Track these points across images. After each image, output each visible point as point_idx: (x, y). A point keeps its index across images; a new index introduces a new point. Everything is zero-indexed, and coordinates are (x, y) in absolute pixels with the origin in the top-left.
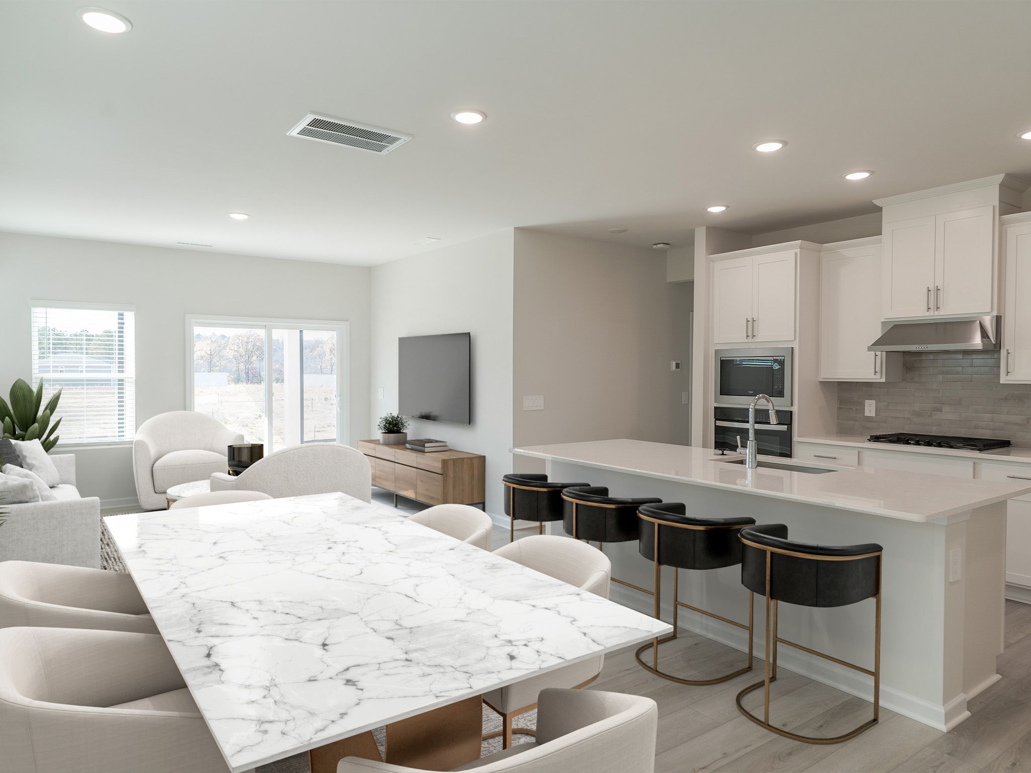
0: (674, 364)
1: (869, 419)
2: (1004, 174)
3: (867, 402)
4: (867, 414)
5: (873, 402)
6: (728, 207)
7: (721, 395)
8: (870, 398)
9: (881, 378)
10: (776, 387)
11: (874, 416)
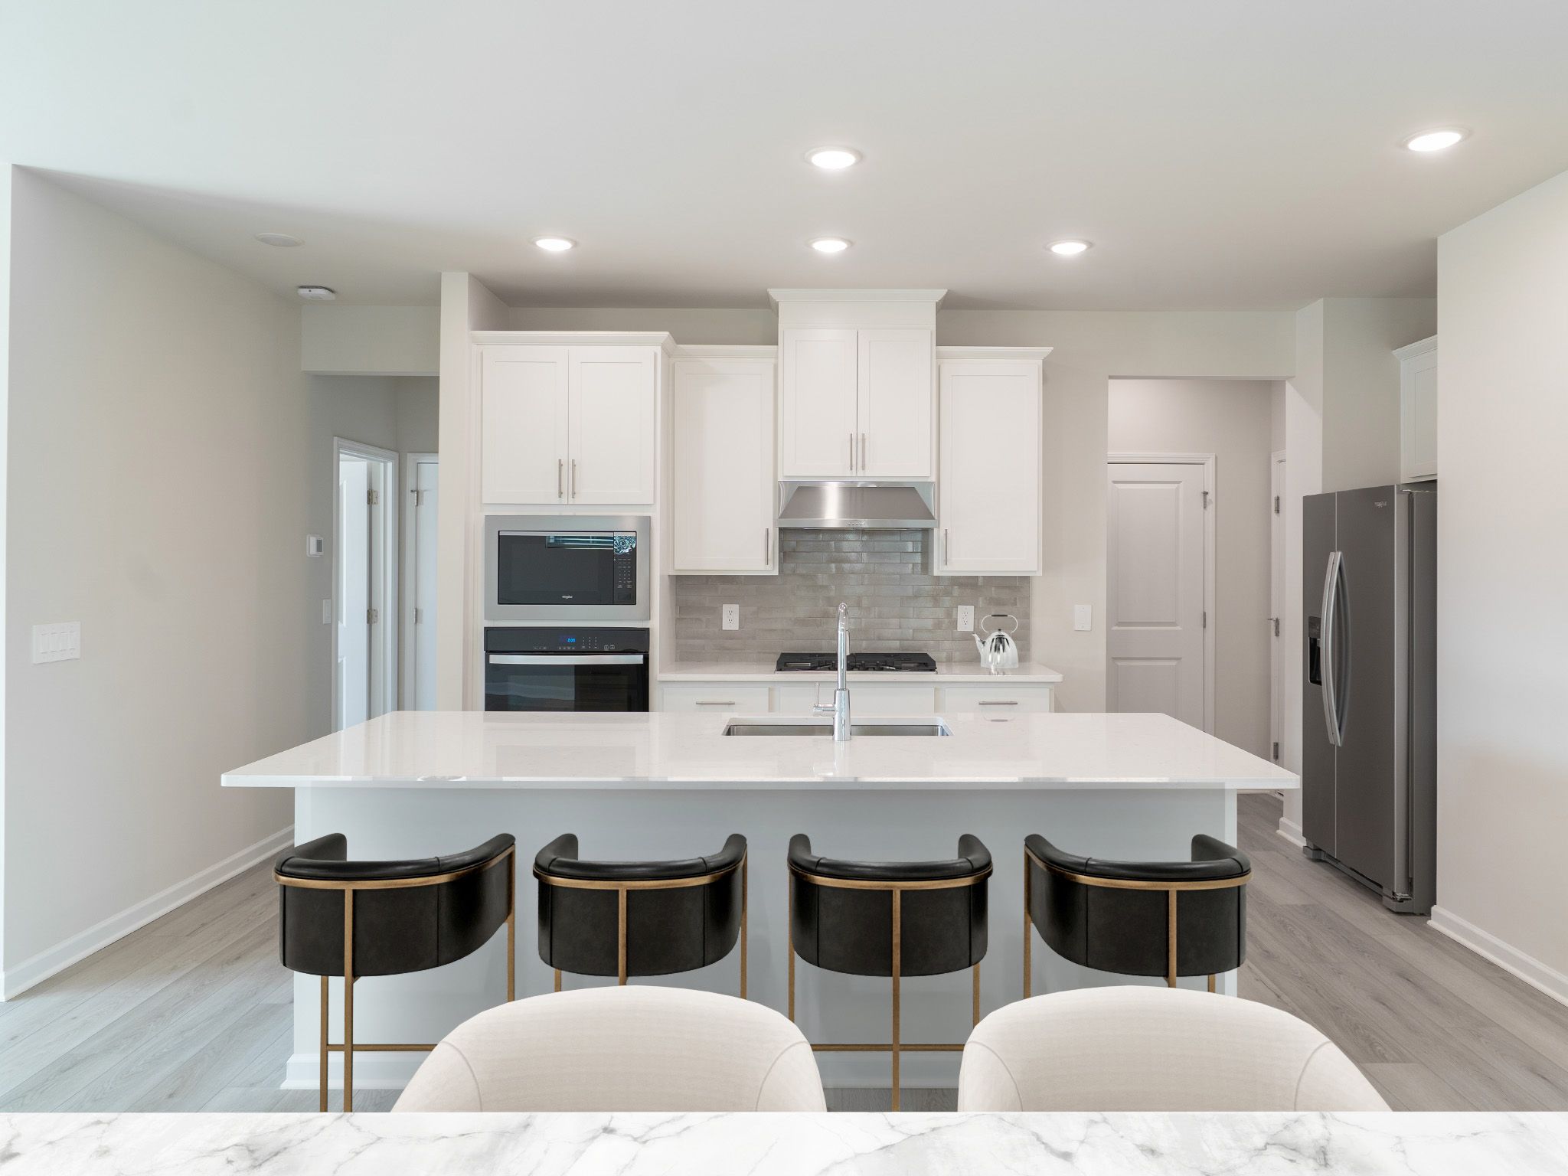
0: (313, 541)
1: (730, 635)
2: (946, 290)
3: (726, 608)
4: (726, 626)
5: (735, 608)
6: (575, 244)
7: (499, 603)
8: (731, 600)
9: (773, 569)
10: (620, 587)
11: (737, 629)
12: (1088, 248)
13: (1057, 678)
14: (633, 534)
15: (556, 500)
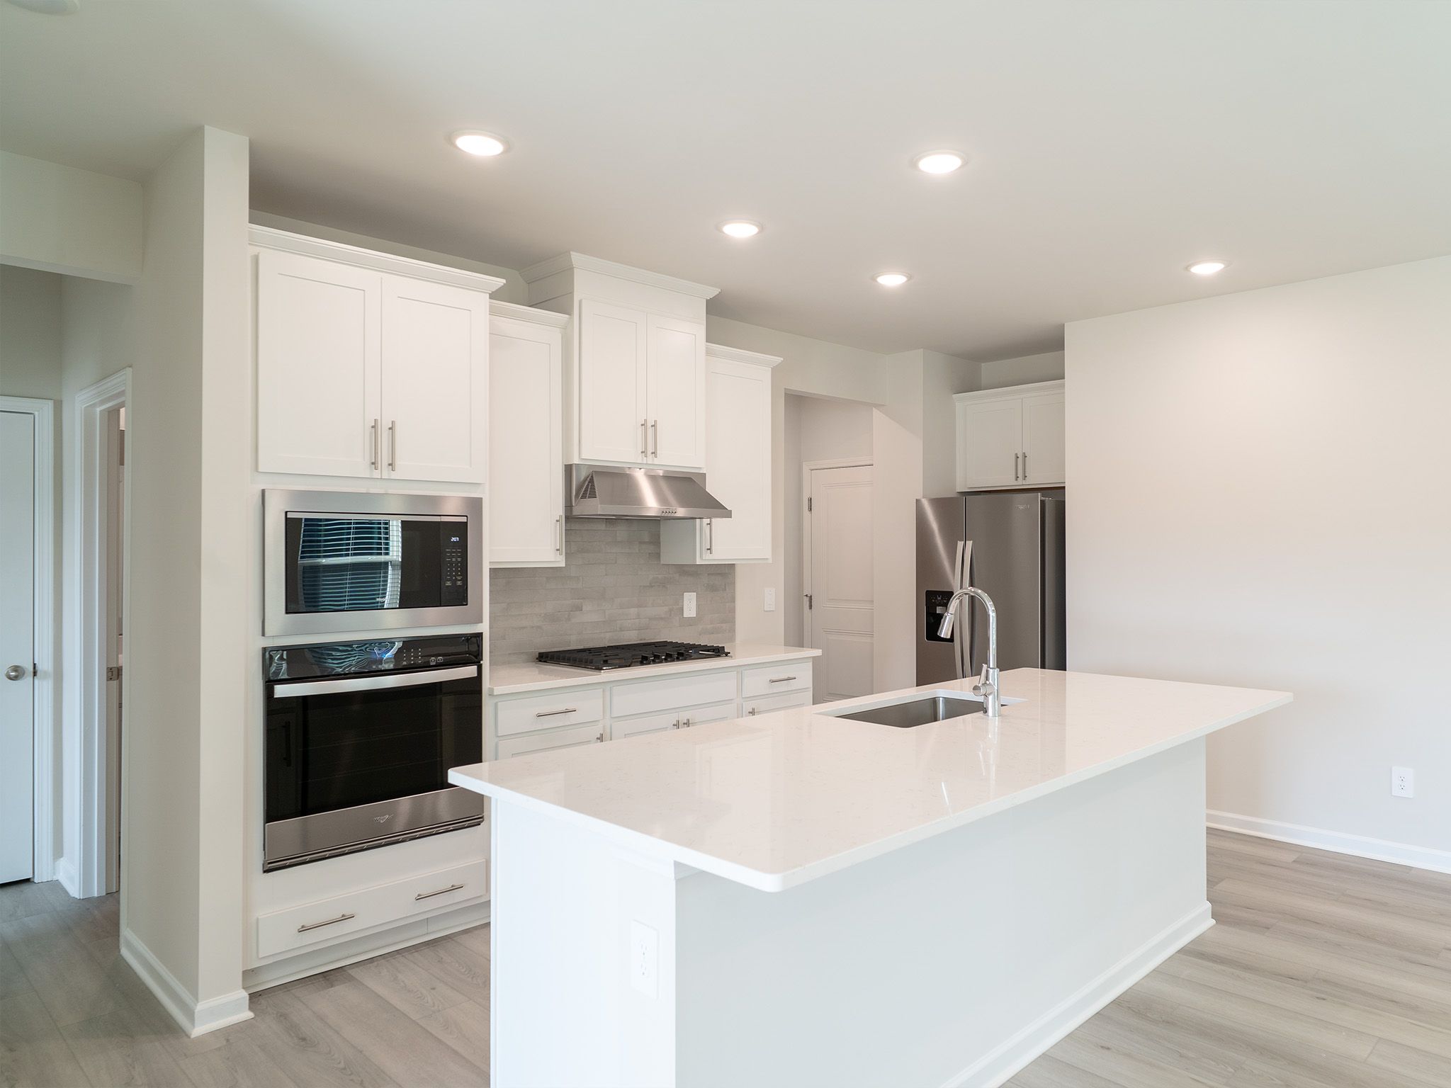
12: (908, 280)
13: (818, 652)
14: (464, 519)
15: (365, 472)
